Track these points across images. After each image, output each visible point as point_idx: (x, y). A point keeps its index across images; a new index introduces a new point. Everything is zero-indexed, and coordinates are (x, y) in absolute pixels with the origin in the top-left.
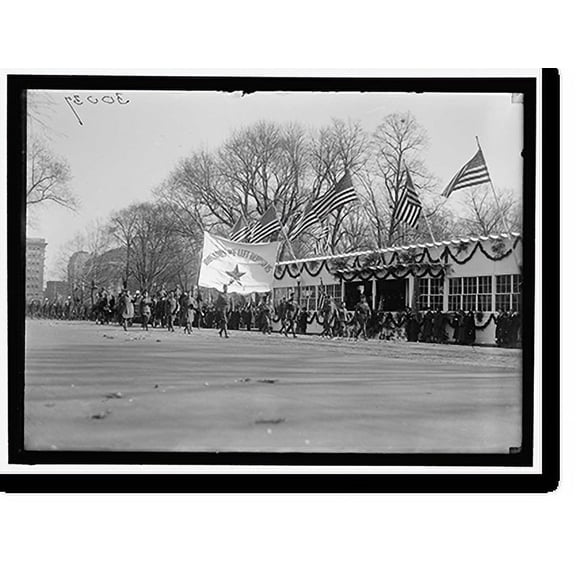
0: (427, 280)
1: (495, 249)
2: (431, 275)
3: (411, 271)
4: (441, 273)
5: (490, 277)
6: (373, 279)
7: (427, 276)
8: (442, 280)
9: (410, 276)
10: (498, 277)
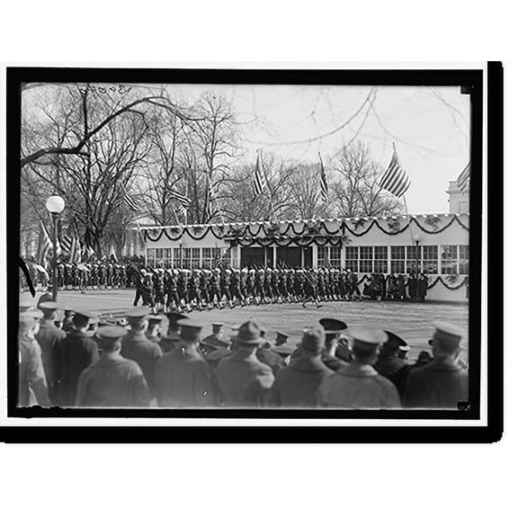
0: (327, 248)
1: (391, 227)
2: (331, 244)
3: (314, 241)
4: (340, 242)
5: (386, 247)
6: (274, 246)
7: (328, 244)
8: (341, 247)
9: (313, 245)
10: (392, 247)
